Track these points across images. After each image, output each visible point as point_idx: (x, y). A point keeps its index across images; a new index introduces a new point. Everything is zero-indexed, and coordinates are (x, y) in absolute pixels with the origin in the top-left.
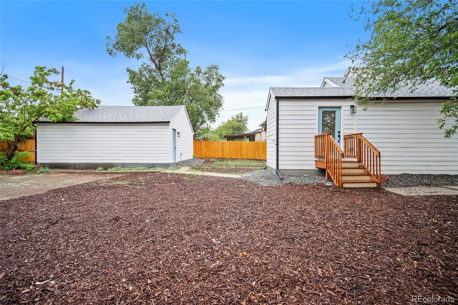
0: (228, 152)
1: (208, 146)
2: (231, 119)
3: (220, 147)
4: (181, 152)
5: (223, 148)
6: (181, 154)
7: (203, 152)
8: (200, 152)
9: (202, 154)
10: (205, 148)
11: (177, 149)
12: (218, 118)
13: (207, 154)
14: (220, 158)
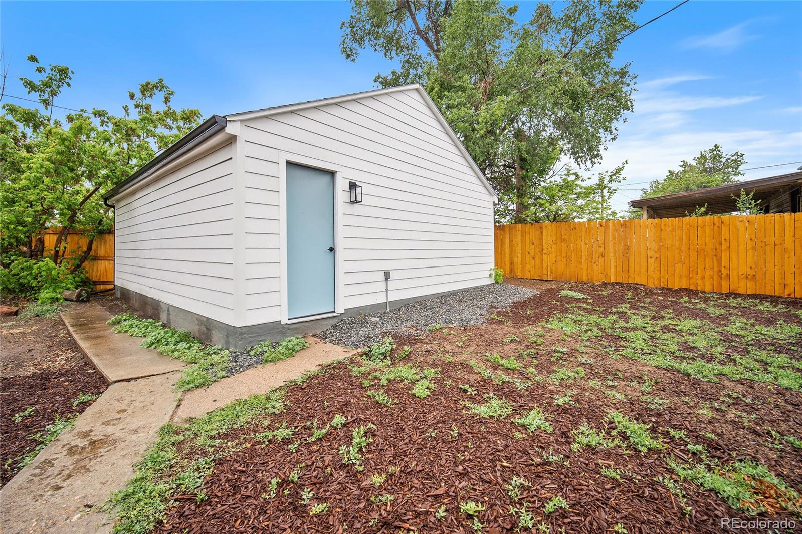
0: (651, 261)
1: (564, 240)
2: (677, 169)
3: (611, 244)
4: (387, 268)
5: (627, 249)
6: (387, 275)
7: (549, 260)
8: (537, 261)
9: (545, 265)
10: (554, 247)
11: (341, 254)
12: (610, 145)
13: (561, 267)
14: (612, 284)
